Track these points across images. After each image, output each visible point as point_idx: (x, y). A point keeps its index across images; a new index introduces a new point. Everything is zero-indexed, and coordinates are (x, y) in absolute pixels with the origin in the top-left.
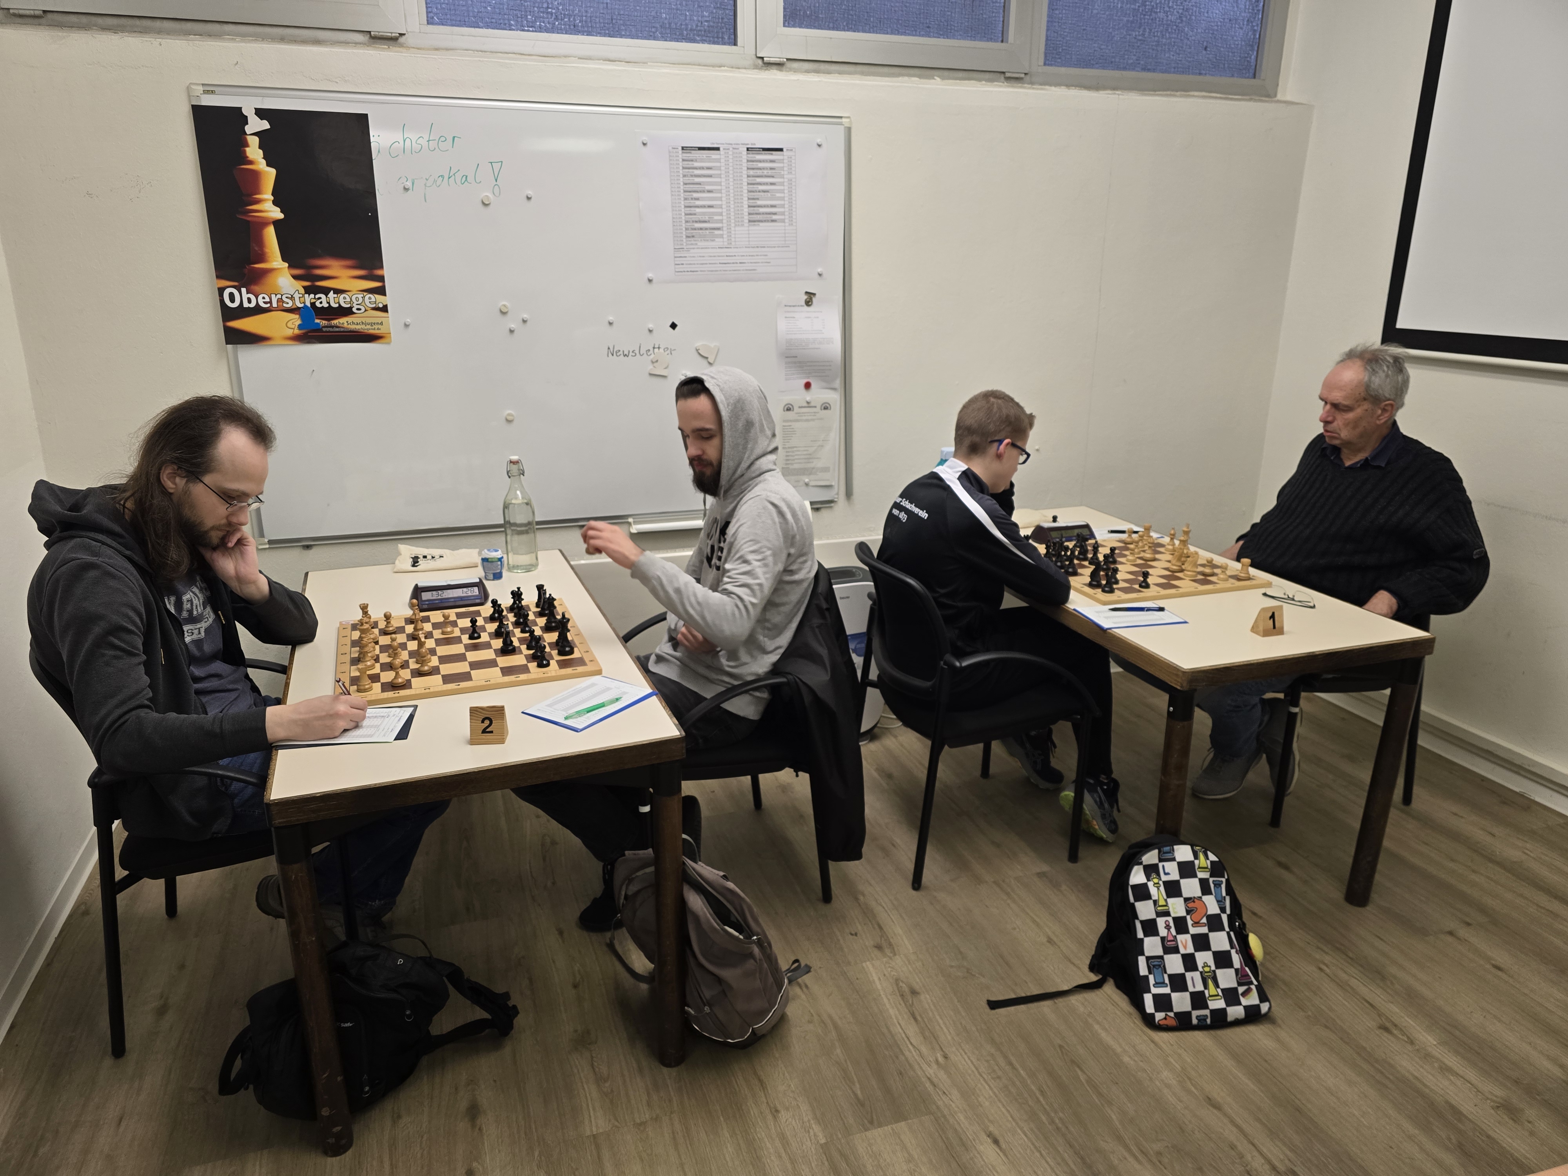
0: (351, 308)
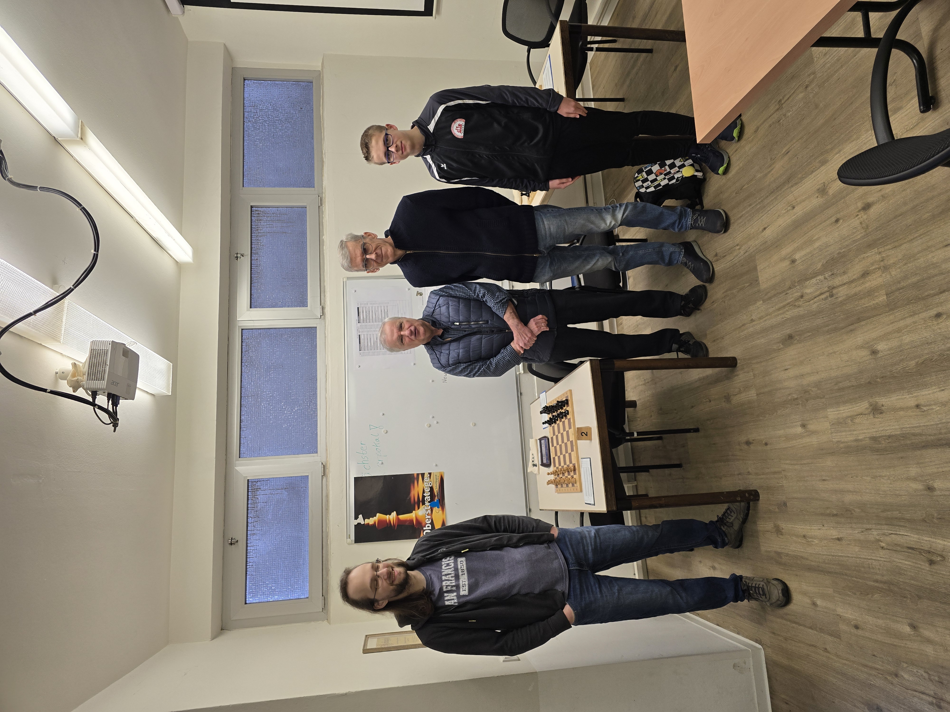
0: (430, 487)
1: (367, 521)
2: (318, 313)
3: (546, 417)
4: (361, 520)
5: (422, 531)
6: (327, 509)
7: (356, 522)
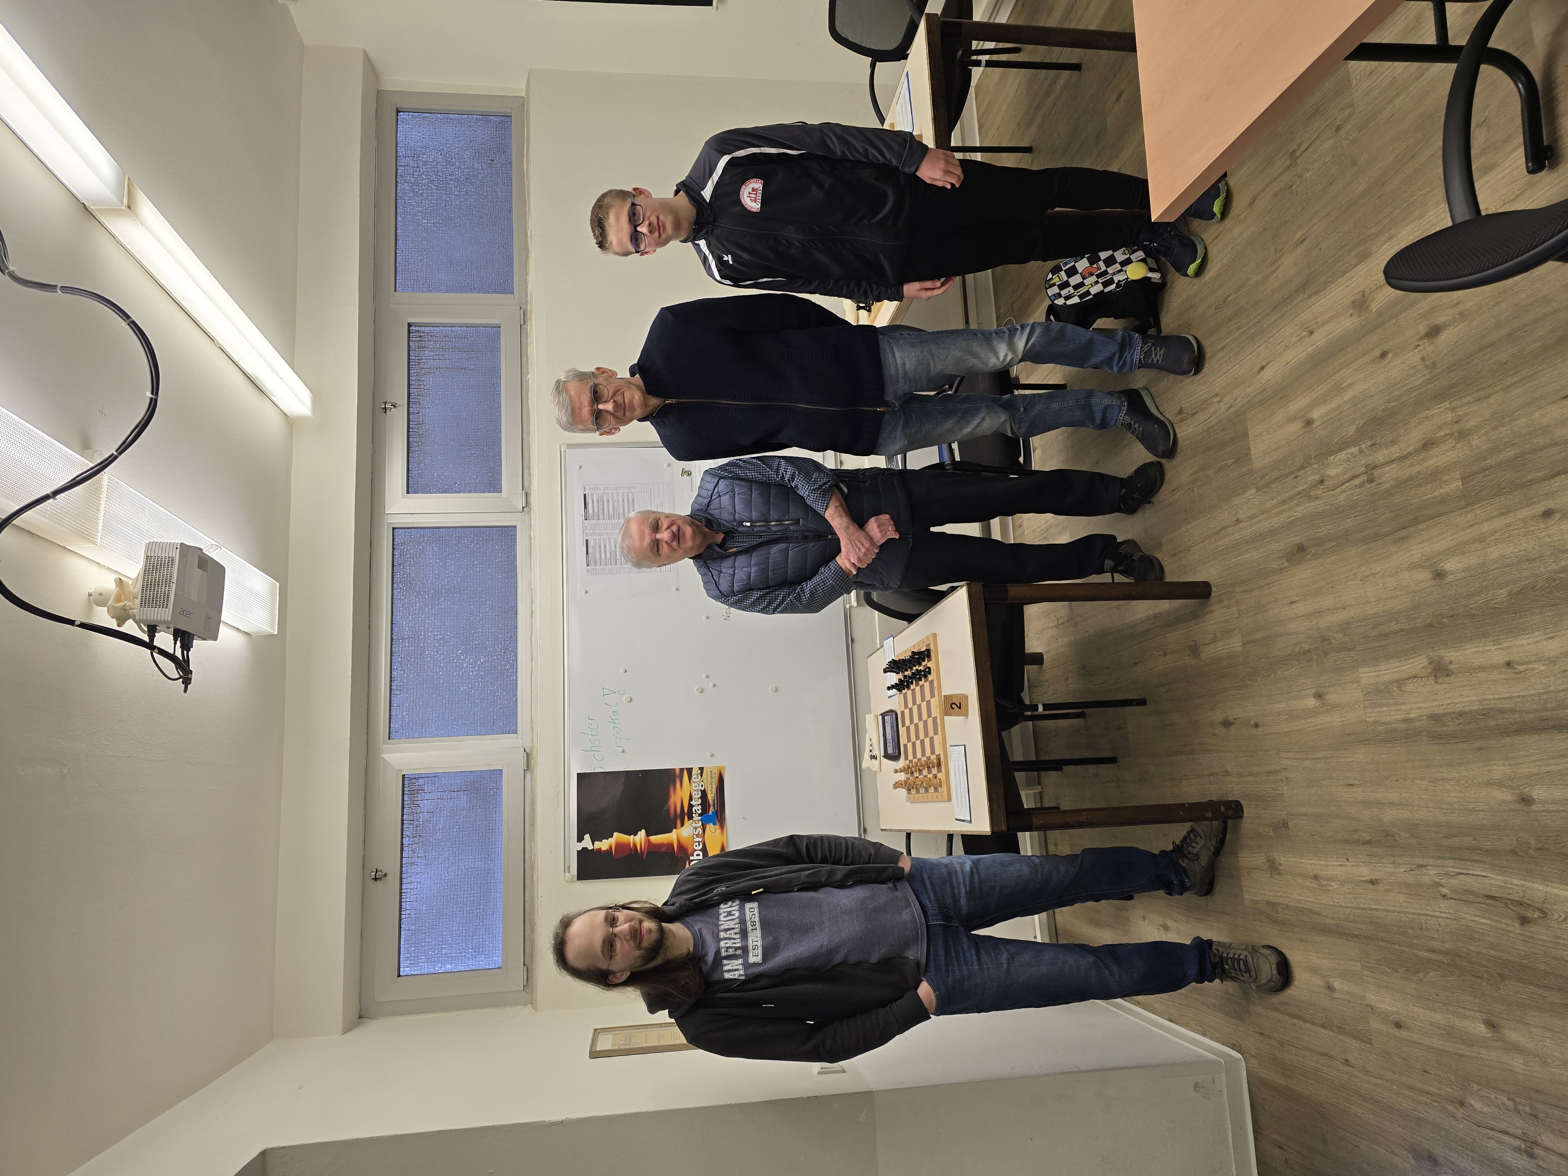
0: (701, 791)
1: (598, 845)
2: (520, 503)
3: (894, 678)
4: (587, 842)
5: (687, 862)
6: (533, 825)
7: (580, 846)
